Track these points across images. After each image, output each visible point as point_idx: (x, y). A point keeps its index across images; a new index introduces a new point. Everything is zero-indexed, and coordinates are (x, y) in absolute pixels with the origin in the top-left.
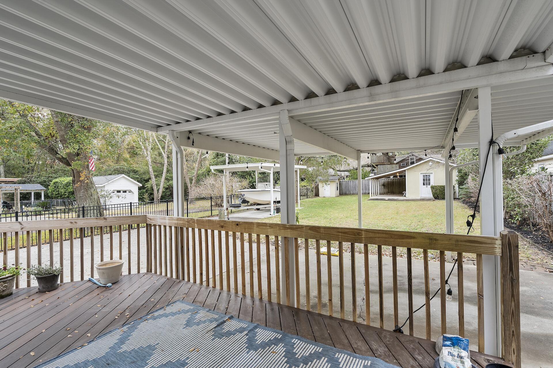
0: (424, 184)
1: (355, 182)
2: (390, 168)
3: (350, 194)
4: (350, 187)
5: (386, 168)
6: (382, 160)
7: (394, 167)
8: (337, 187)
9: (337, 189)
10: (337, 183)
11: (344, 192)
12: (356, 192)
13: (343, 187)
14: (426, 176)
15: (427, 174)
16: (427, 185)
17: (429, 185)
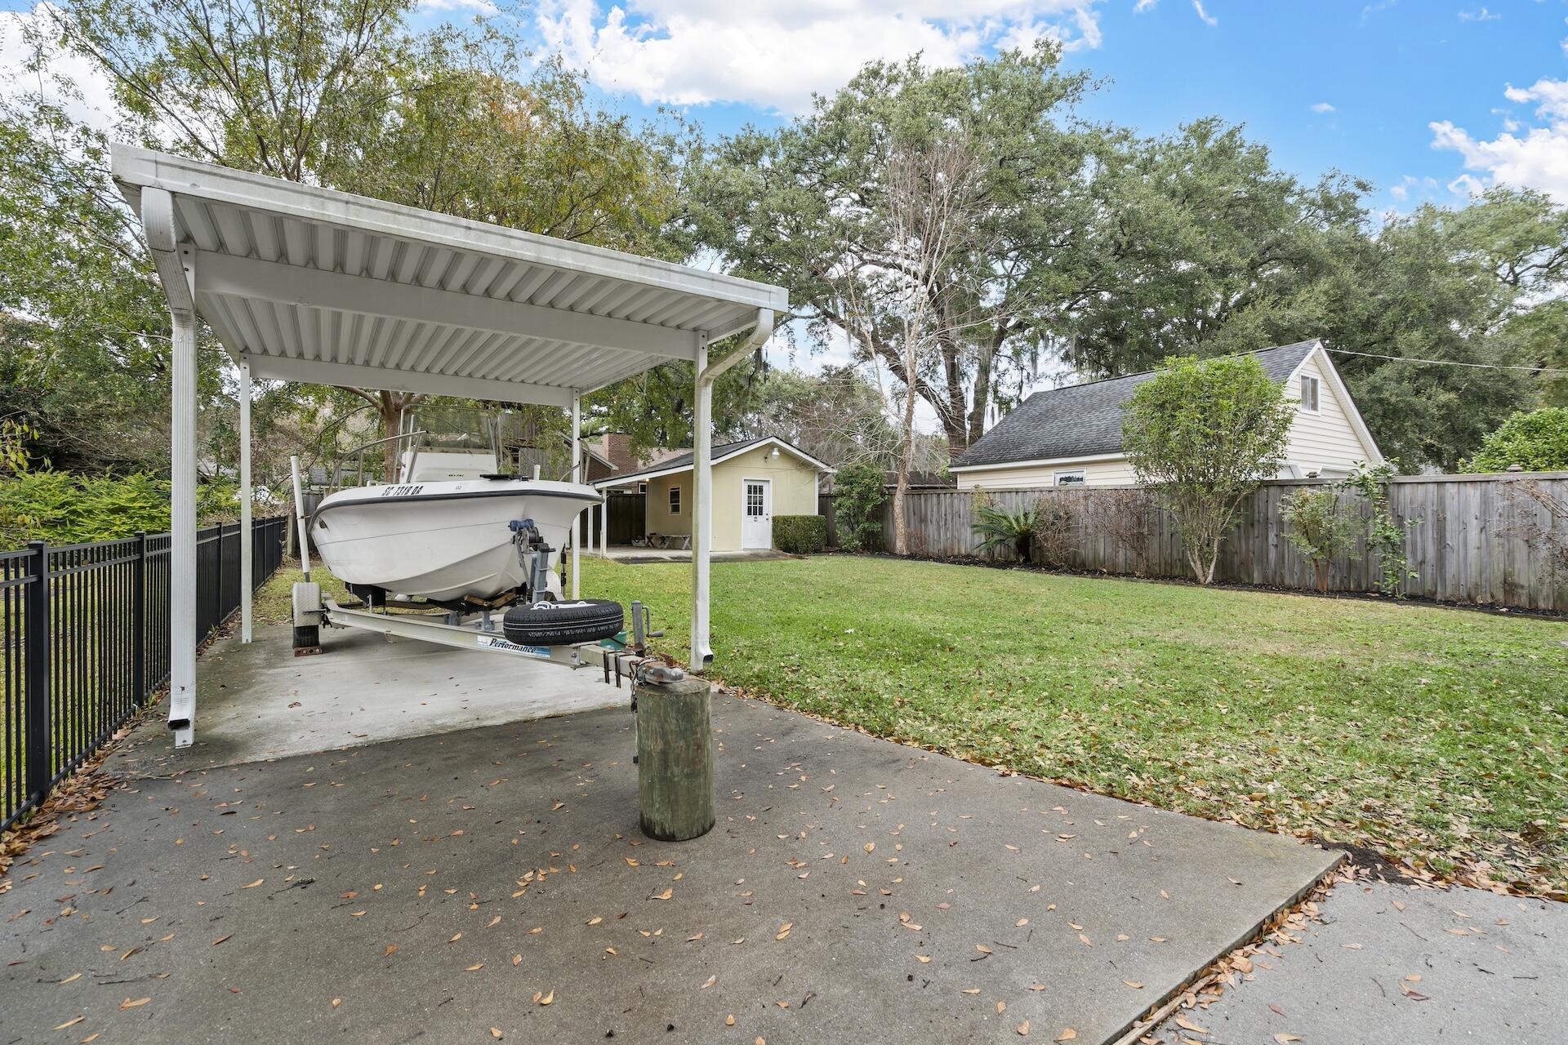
0: (749, 513)
14: (755, 487)
15: (758, 484)
16: (755, 514)
17: (761, 514)
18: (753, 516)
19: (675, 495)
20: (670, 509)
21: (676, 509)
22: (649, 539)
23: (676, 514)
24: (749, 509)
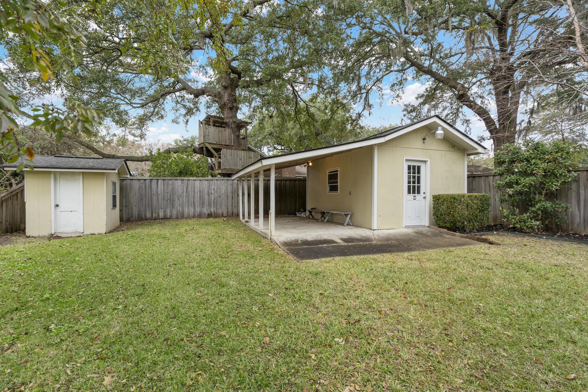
0: (409, 192)
1: (173, 184)
2: (245, 157)
3: (154, 220)
4: (155, 198)
5: (237, 156)
6: (227, 139)
7: (252, 157)
8: (114, 197)
9: (114, 206)
10: (114, 184)
11: (135, 212)
12: (174, 212)
13: (134, 198)
14: (414, 167)
15: (417, 164)
16: (414, 193)
17: (419, 192)
18: (412, 195)
19: (333, 177)
20: (328, 188)
21: (334, 188)
22: (310, 212)
23: (334, 193)
24: (409, 188)
